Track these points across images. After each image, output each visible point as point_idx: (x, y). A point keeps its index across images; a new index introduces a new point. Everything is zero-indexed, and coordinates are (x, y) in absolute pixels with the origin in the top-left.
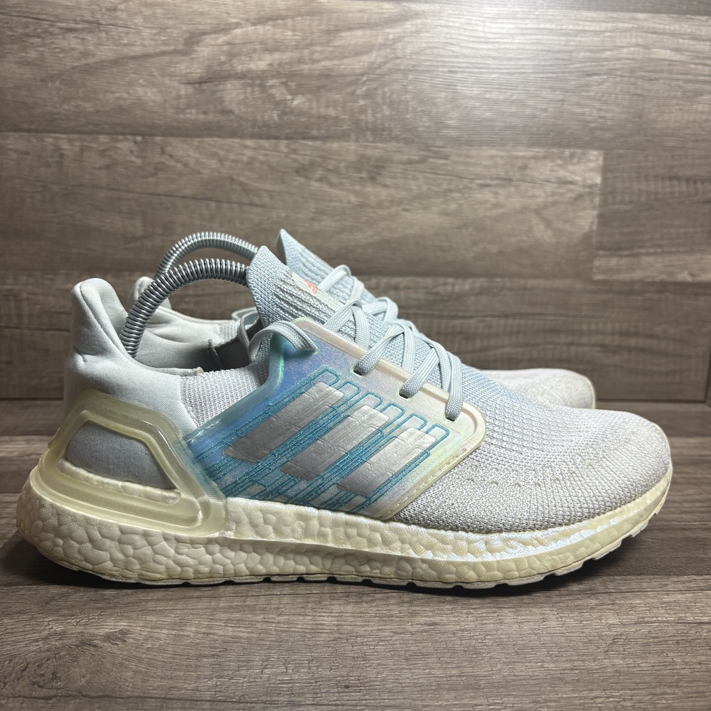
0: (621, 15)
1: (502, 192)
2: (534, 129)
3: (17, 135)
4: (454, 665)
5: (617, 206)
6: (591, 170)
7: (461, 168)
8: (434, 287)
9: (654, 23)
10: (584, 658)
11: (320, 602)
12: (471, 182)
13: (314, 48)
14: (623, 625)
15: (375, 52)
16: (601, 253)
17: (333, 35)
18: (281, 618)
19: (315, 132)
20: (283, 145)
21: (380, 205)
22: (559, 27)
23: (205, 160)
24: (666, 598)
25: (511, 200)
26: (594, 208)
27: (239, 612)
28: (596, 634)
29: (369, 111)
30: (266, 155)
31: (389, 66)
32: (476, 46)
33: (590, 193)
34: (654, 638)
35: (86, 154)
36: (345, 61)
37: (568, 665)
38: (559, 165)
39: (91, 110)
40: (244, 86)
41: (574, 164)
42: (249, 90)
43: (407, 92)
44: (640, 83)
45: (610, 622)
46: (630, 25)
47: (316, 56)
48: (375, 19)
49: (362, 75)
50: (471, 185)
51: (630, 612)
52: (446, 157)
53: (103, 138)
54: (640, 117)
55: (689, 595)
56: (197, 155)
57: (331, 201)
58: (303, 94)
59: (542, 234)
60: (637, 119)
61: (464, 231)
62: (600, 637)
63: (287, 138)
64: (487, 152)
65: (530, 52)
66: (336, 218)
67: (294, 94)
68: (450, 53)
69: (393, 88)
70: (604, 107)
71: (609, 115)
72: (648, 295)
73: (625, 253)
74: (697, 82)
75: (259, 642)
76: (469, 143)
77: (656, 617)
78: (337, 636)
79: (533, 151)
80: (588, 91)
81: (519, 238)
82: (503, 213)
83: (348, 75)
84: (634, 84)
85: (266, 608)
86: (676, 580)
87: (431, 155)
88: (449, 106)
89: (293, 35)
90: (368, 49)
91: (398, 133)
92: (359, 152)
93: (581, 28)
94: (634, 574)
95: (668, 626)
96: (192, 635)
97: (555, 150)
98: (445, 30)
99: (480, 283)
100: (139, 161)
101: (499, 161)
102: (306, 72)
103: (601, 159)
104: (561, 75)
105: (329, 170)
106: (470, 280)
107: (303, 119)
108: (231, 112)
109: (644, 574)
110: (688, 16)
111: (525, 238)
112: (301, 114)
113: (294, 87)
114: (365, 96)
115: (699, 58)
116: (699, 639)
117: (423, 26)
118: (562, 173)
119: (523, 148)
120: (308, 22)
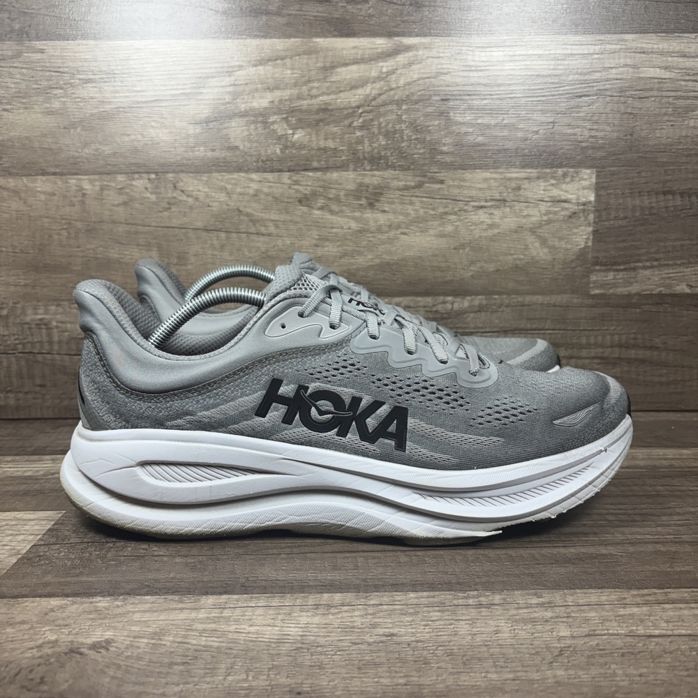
0: (609, 37)
1: (496, 212)
2: (526, 151)
3: (44, 178)
4: (402, 675)
5: (612, 222)
6: (584, 188)
7: (456, 191)
8: (434, 305)
9: (642, 43)
10: (528, 669)
11: (290, 614)
12: (466, 205)
13: (311, 85)
14: (573, 637)
15: (369, 85)
16: (597, 268)
17: (328, 71)
18: (253, 629)
19: (315, 164)
20: (285, 177)
21: (379, 230)
22: (548, 52)
23: (213, 194)
24: (622, 612)
25: (506, 220)
26: (589, 225)
27: (215, 622)
28: (544, 646)
29: (366, 141)
30: (271, 187)
31: (383, 97)
32: (466, 74)
33: (584, 211)
34: (601, 650)
35: (105, 192)
36: (342, 95)
37: (511, 676)
38: (553, 185)
39: (109, 152)
40: (248, 124)
41: (567, 183)
42: (252, 127)
43: (400, 121)
44: (630, 102)
45: (561, 634)
46: (619, 47)
47: (314, 92)
48: (369, 55)
49: (358, 107)
50: (466, 208)
51: (583, 625)
52: (442, 182)
53: (120, 178)
54: (631, 135)
55: (645, 609)
56: (206, 190)
57: (333, 228)
58: (302, 128)
59: (538, 252)
60: (629, 137)
61: (461, 251)
62: (548, 648)
63: (289, 171)
64: (481, 175)
65: (519, 77)
66: (338, 243)
67: (295, 128)
68: (442, 83)
69: (388, 118)
70: (595, 127)
71: (601, 134)
72: (646, 308)
73: (622, 267)
74: (688, 98)
75: (227, 651)
76: (464, 167)
77: (607, 630)
78: (299, 646)
79: (526, 172)
80: (579, 112)
81: (515, 256)
82: (499, 233)
83: (344, 108)
84: (625, 102)
85: (239, 619)
86: (635, 593)
87: (426, 180)
88: (443, 133)
89: (292, 74)
90: (363, 83)
91: (395, 161)
92: (357, 180)
93: (569, 52)
94: (596, 588)
95: (617, 639)
96: (168, 644)
97: (548, 170)
98: (436, 61)
99: (478, 300)
100: (153, 197)
101: (494, 184)
102: (304, 108)
103: (594, 176)
104: (551, 98)
105: (330, 199)
106: (469, 298)
107: (303, 152)
108: (237, 148)
109: (605, 587)
110: (676, 34)
111: (522, 257)
112: (302, 147)
113: (294, 122)
114: (362, 128)
115: (689, 75)
116: (645, 651)
117: (415, 59)
118: (555, 192)
119: (517, 170)
120: (305, 61)
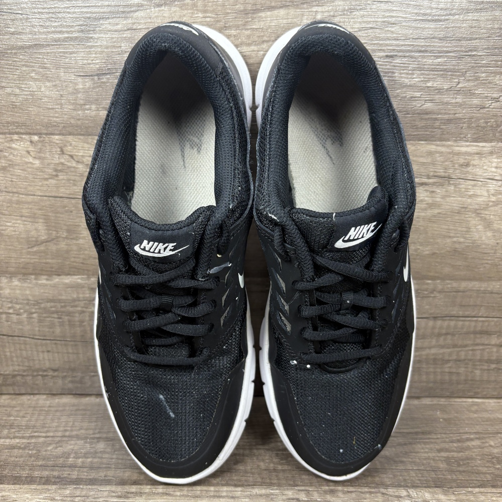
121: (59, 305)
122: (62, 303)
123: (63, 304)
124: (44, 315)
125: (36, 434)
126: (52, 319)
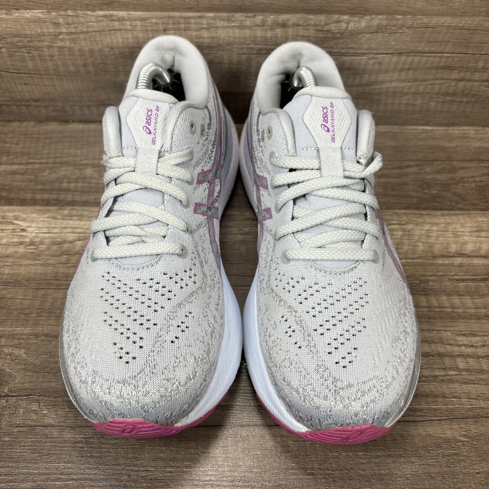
121: (25, 40)
122: (27, 37)
123: (29, 39)
124: (13, 50)
125: (32, 161)
126: (22, 54)
